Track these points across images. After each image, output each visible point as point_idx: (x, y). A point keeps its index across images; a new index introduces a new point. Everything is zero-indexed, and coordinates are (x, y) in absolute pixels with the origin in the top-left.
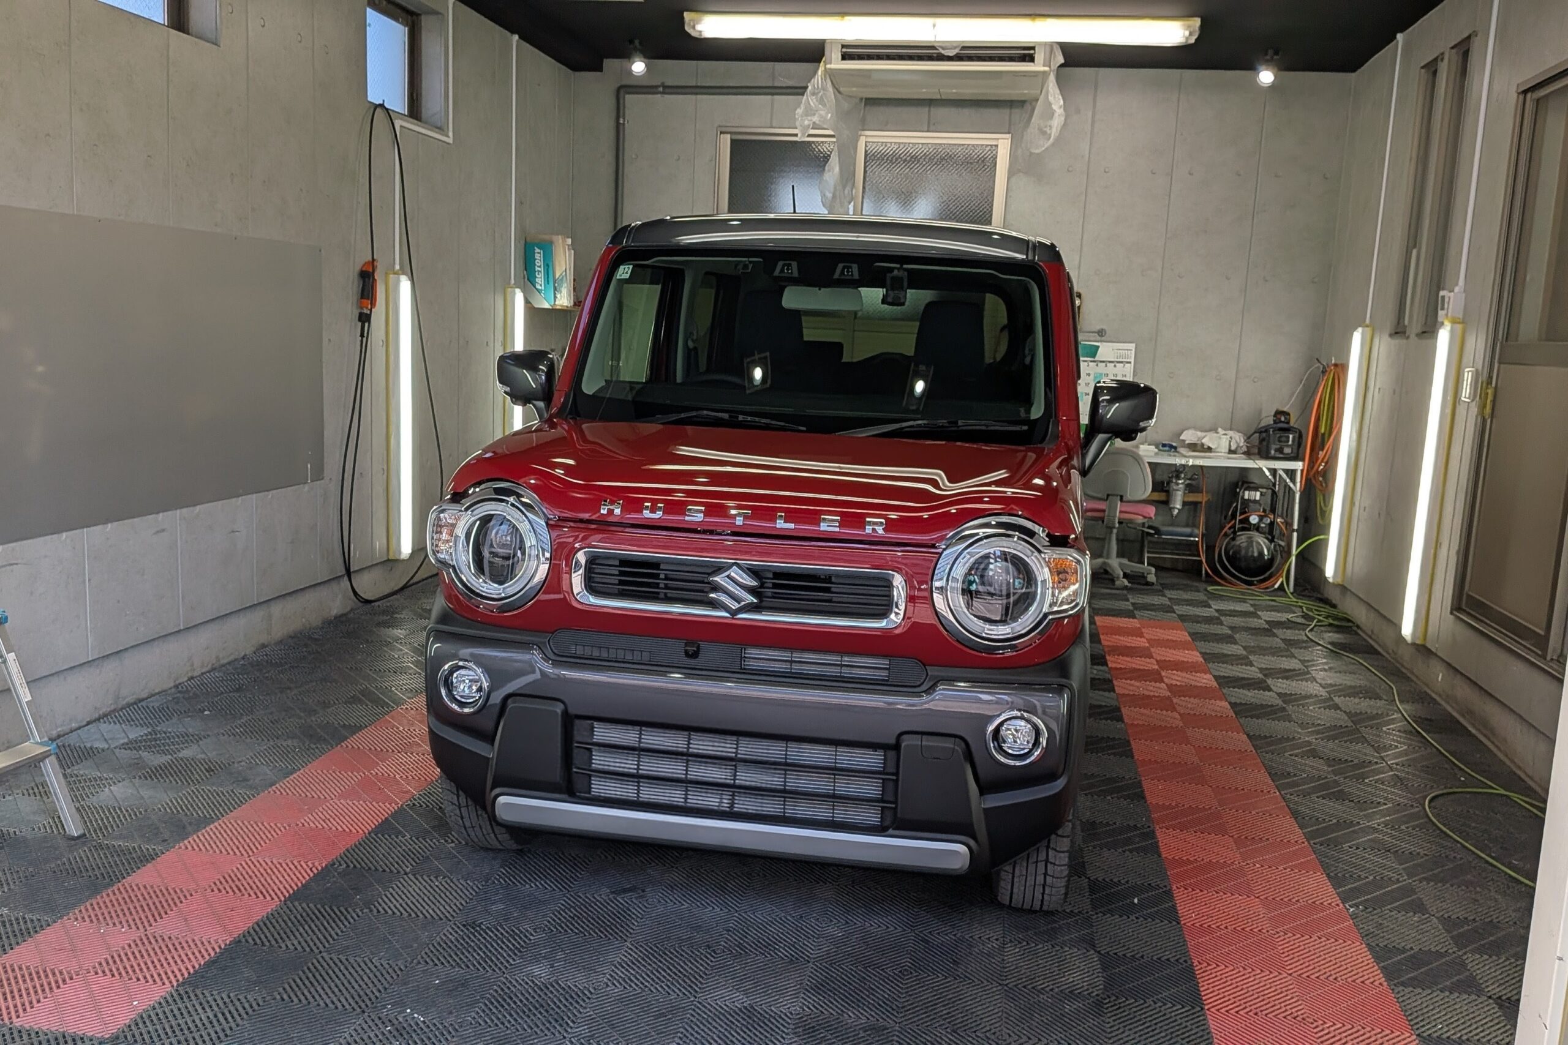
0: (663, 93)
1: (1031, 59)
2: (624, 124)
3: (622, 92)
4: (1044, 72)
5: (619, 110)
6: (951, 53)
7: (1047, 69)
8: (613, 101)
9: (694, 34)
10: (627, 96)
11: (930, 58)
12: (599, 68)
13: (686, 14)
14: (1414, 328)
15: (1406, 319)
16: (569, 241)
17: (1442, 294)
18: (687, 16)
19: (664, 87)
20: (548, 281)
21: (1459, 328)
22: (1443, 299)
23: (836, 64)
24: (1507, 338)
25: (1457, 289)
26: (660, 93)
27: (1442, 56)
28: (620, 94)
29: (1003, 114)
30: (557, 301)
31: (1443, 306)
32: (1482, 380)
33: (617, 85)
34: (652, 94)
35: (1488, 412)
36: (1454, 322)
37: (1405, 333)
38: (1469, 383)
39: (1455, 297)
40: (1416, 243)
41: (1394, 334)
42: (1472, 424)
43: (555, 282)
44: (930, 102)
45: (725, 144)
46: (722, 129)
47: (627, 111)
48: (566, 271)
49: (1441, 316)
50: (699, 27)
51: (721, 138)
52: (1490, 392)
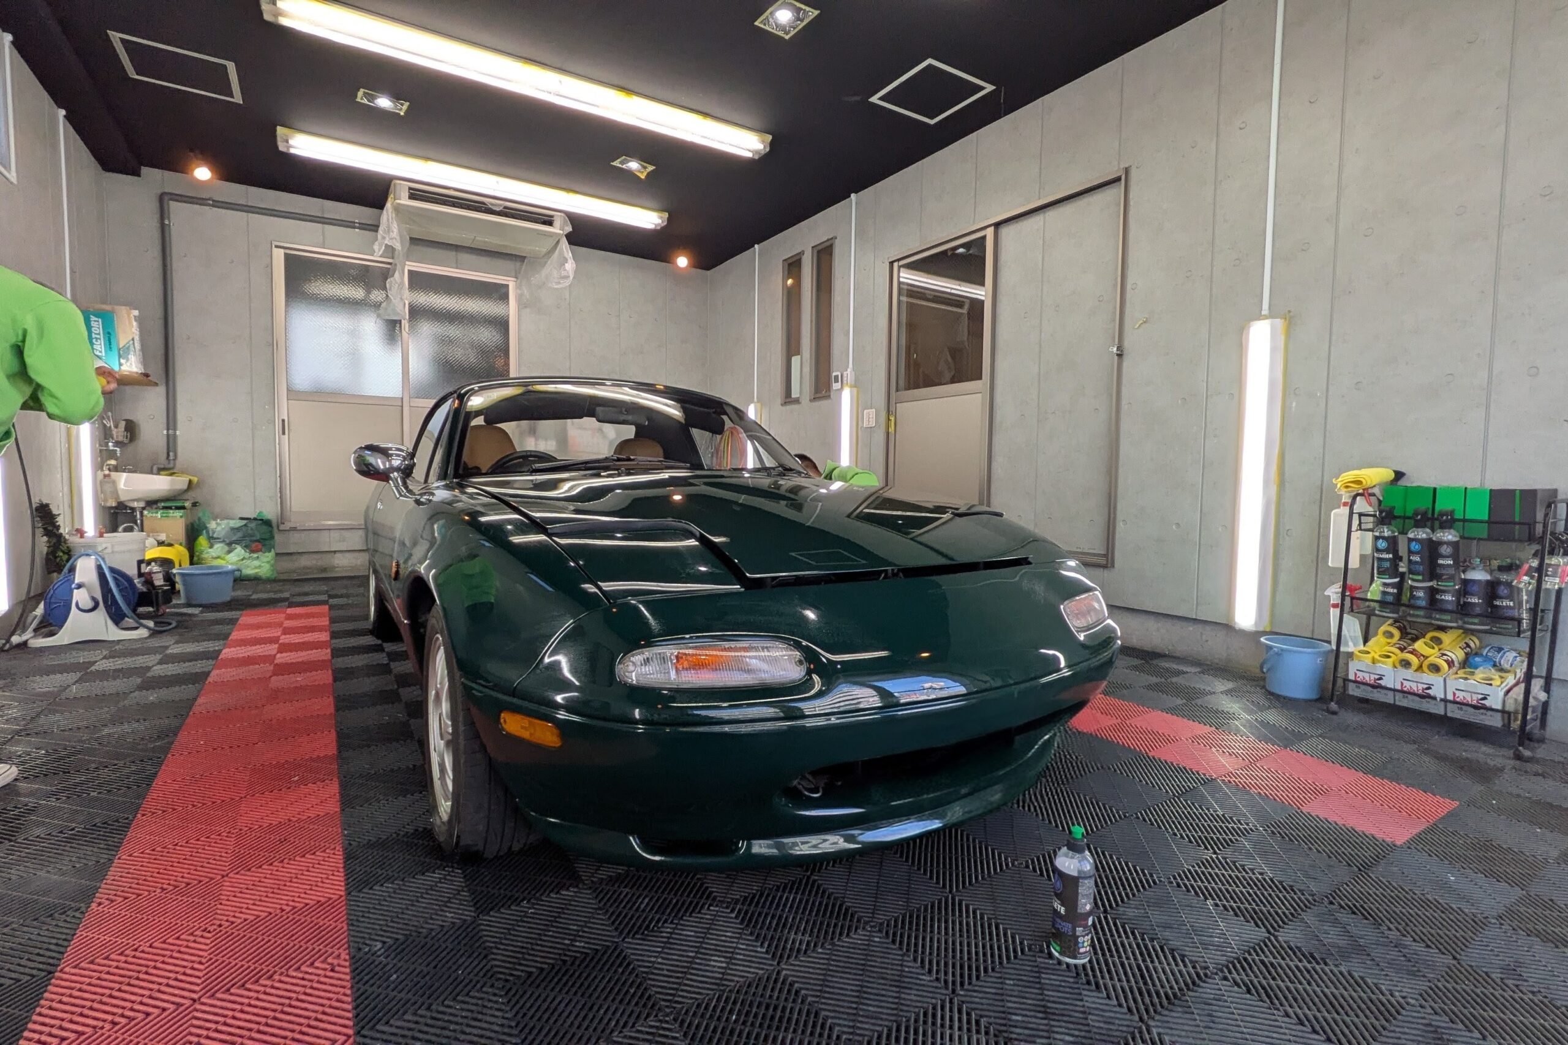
0: (213, 206)
1: (550, 223)
2: (169, 225)
3: (166, 198)
4: (559, 234)
5: (163, 214)
6: (498, 209)
7: (561, 232)
8: (154, 205)
9: (282, 147)
10: (171, 202)
11: (479, 210)
12: (136, 173)
13: (279, 128)
14: (805, 400)
15: (795, 394)
16: (136, 313)
17: (834, 374)
18: (280, 130)
19: (213, 201)
20: (110, 348)
21: (855, 390)
22: (836, 377)
23: (405, 201)
24: (897, 390)
25: (849, 370)
26: (209, 205)
27: (802, 253)
28: (163, 199)
29: (509, 265)
30: (122, 368)
31: (836, 381)
32: (884, 414)
33: (159, 192)
34: (201, 204)
35: (892, 430)
36: (851, 387)
37: (797, 401)
38: (870, 417)
39: (849, 374)
40: (798, 353)
41: (785, 404)
42: (880, 437)
43: (119, 350)
44: (457, 248)
45: (279, 256)
46: (274, 243)
47: (172, 216)
48: (133, 339)
49: (836, 386)
50: (291, 142)
51: (275, 250)
52: (892, 418)
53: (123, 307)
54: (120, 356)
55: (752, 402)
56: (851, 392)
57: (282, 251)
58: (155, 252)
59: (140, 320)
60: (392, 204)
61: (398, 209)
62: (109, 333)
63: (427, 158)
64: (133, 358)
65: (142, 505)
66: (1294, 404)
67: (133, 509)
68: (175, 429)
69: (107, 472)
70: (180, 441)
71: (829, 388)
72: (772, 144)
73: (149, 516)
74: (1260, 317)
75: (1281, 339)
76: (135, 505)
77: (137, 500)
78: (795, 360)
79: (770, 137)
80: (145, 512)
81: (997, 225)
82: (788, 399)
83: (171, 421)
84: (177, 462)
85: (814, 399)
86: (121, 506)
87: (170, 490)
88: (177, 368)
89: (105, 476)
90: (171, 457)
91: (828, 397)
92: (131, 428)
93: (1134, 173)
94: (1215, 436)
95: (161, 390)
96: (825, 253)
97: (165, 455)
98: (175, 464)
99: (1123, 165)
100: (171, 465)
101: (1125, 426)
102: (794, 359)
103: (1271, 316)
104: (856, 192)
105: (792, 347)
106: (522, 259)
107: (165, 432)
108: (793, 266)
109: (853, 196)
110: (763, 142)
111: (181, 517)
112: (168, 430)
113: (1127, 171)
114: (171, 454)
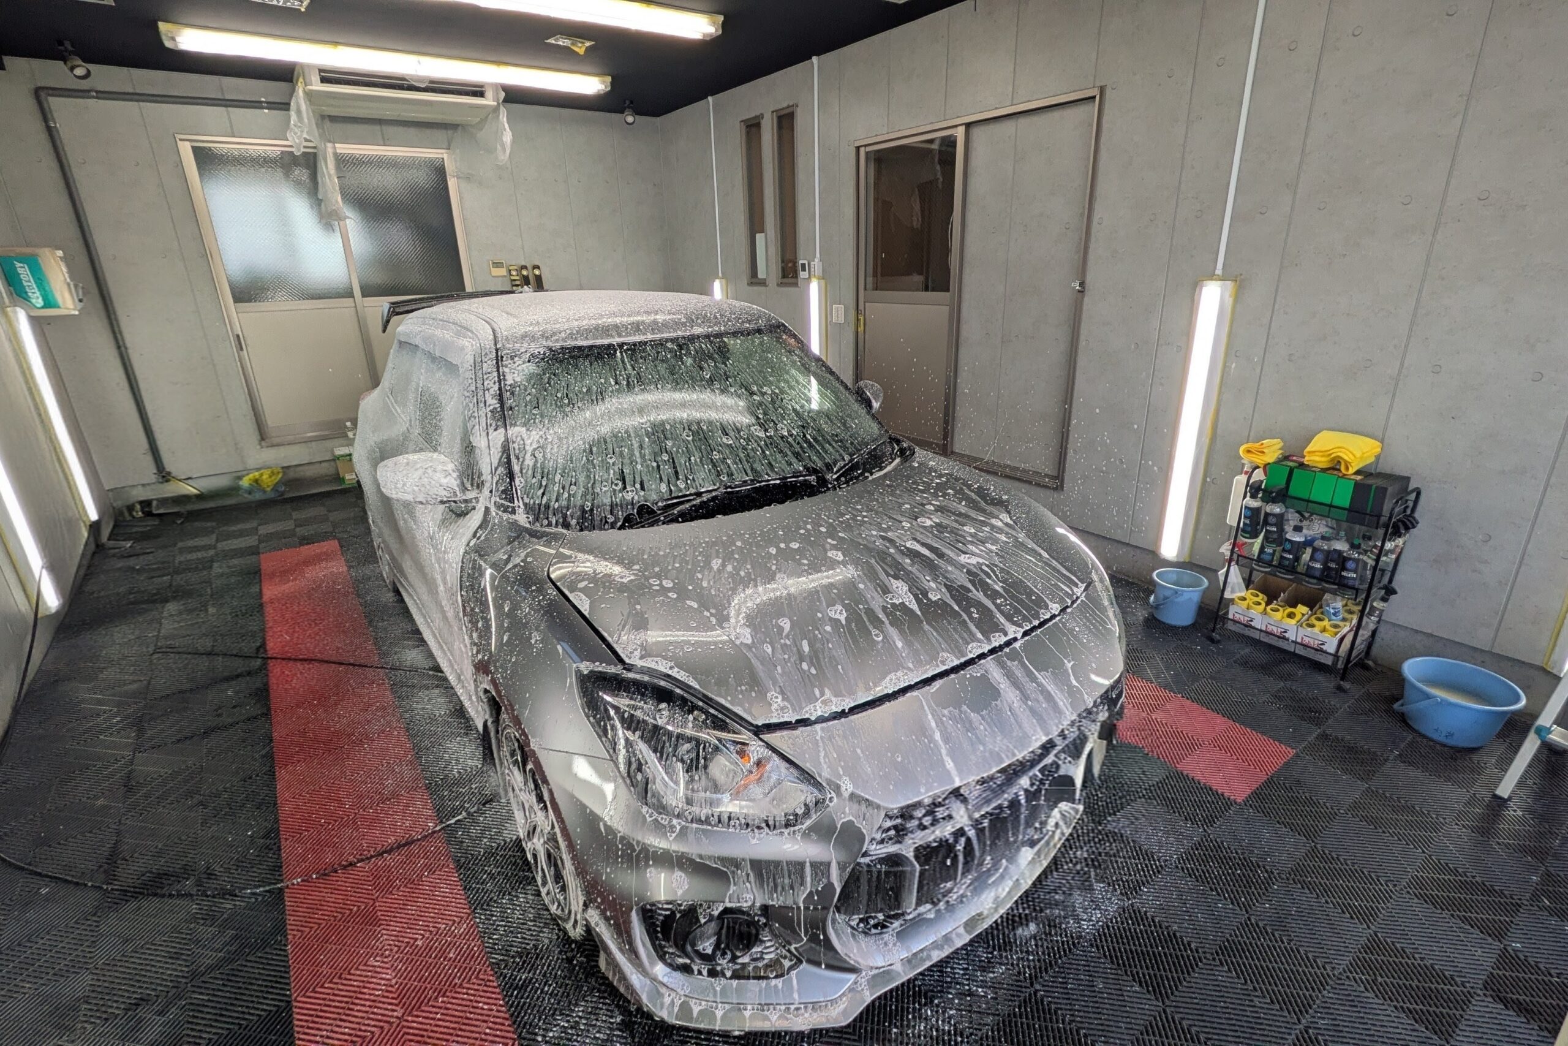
0: (97, 98)
1: (481, 94)
2: (56, 128)
3: (43, 94)
4: (494, 106)
5: (45, 115)
6: (423, 86)
7: (495, 102)
8: (31, 103)
9: (168, 44)
10: (50, 99)
11: (401, 87)
12: (3, 67)
13: (160, 24)
14: (773, 281)
15: (761, 274)
16: (60, 253)
17: (801, 261)
18: (162, 26)
19: (97, 92)
21: (823, 282)
22: (803, 265)
23: (317, 86)
24: (865, 289)
25: (816, 260)
26: (93, 97)
27: (762, 116)
28: (39, 94)
29: (440, 135)
31: (804, 270)
32: (852, 312)
33: (33, 87)
34: (83, 97)
35: (861, 329)
36: (819, 279)
37: (763, 283)
38: (839, 313)
39: (817, 264)
40: (762, 231)
41: (751, 284)
42: (849, 336)
44: (380, 122)
45: (186, 151)
46: (178, 136)
47: (55, 115)
48: (64, 280)
49: (803, 275)
50: (178, 39)
51: (179, 143)
52: (861, 318)
53: (45, 249)
55: (717, 277)
56: (819, 284)
57: (188, 145)
58: (49, 162)
59: (66, 260)
60: (304, 91)
61: (310, 95)
62: (39, 277)
63: (336, 43)
66: (1233, 366)
71: (796, 276)
72: (724, 25)
74: (1212, 276)
75: (1229, 301)
78: (760, 238)
79: (721, 18)
81: (968, 126)
82: (754, 279)
85: (780, 285)
88: (112, 293)
91: (796, 285)
93: (1108, 93)
94: (1162, 384)
96: (786, 120)
99: (1098, 84)
101: (1082, 361)
102: (758, 236)
103: (1223, 279)
104: (818, 55)
105: (755, 225)
106: (454, 127)
108: (753, 127)
109: (815, 59)
110: (714, 23)
113: (1102, 90)
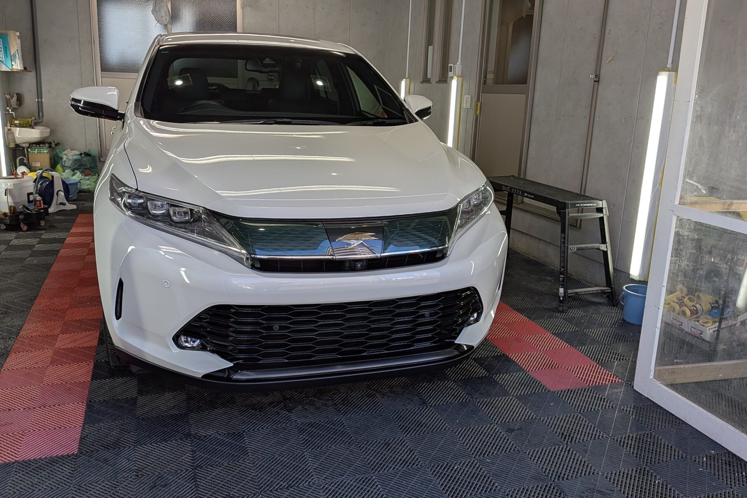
14: (434, 81)
15: (429, 76)
16: (18, 34)
17: (450, 65)
20: (7, 56)
21: (460, 79)
24: (484, 83)
25: (458, 64)
30: (13, 67)
31: (450, 70)
32: (475, 100)
35: (478, 113)
36: (458, 76)
37: (429, 81)
38: (468, 101)
39: (458, 67)
40: (432, 44)
41: (423, 82)
42: (472, 117)
43: (11, 57)
48: (17, 50)
49: (450, 74)
52: (479, 104)
53: (12, 32)
54: (12, 61)
55: (404, 77)
56: (458, 81)
59: (20, 37)
62: (6, 47)
64: (18, 61)
65: (27, 145)
67: (23, 148)
68: (42, 98)
69: (9, 128)
70: (44, 105)
71: (446, 75)
73: (31, 152)
76: (24, 145)
77: (25, 143)
80: (29, 150)
82: (426, 80)
83: (39, 94)
84: (44, 118)
85: (438, 82)
86: (17, 146)
87: (40, 138)
88: (41, 60)
89: (9, 130)
90: (41, 116)
91: (446, 81)
92: (20, 99)
95: (33, 74)
97: (38, 114)
98: (43, 120)
100: (41, 120)
102: (430, 48)
107: (37, 100)
111: (47, 153)
112: (38, 98)
114: (40, 113)
